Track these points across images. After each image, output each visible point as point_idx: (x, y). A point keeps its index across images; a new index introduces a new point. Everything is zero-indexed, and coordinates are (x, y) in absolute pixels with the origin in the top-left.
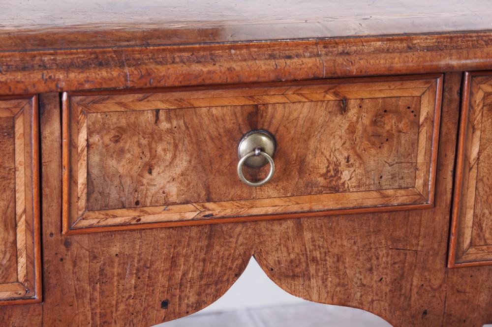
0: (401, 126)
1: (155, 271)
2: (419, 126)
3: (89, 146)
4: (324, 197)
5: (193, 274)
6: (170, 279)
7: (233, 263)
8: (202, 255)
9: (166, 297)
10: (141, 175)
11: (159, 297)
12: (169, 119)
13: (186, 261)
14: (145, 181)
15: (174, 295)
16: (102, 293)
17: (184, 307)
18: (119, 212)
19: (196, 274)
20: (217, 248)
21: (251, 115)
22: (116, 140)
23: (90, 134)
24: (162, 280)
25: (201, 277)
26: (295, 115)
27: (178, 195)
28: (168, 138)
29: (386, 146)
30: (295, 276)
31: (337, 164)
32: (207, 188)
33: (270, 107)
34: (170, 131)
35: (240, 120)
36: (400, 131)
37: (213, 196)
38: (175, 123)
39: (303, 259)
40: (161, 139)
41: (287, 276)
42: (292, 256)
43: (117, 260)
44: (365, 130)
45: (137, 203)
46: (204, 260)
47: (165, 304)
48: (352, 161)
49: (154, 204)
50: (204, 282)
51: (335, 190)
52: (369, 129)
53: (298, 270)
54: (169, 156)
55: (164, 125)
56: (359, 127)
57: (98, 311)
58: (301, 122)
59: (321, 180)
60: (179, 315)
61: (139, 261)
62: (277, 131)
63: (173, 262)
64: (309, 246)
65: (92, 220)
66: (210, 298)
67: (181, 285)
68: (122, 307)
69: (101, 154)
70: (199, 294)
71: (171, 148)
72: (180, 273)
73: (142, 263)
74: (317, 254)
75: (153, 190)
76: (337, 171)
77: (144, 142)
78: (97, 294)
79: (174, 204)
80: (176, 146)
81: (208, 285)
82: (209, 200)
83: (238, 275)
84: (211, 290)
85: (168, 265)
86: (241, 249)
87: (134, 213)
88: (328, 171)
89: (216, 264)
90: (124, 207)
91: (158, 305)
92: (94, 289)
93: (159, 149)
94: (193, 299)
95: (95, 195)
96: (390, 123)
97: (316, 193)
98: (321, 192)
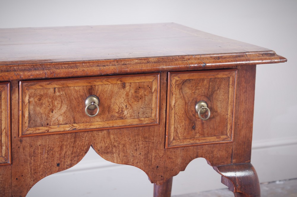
0: (145, 93)
1: (54, 151)
2: (152, 93)
3: (29, 102)
4: (118, 121)
5: (69, 153)
6: (60, 155)
7: (84, 148)
8: (72, 145)
9: (59, 162)
10: (49, 113)
11: (56, 162)
12: (59, 91)
13: (66, 147)
14: (50, 116)
15: (62, 161)
16: (34, 160)
17: (65, 166)
18: (41, 128)
19: (70, 152)
20: (78, 142)
21: (90, 89)
22: (40, 99)
23: (30, 97)
24: (57, 155)
25: (72, 154)
26: (106, 89)
27: (63, 121)
28: (59, 99)
29: (140, 101)
30: (107, 153)
31: (122, 108)
32: (74, 118)
33: (97, 86)
34: (60, 96)
35: (86, 91)
36: (145, 95)
37: (76, 121)
38: (61, 93)
39: (111, 146)
40: (56, 99)
41: (104, 153)
42: (106, 145)
43: (40, 147)
44: (132, 95)
45: (48, 124)
46: (73, 147)
47: (58, 165)
48: (128, 107)
49: (54, 125)
50: (73, 155)
51: (122, 118)
52: (134, 94)
53: (109, 150)
54: (59, 106)
55: (58, 94)
56: (130, 94)
57: (33, 168)
58: (108, 92)
59: (116, 114)
60: (64, 169)
61: (48, 148)
62: (99, 96)
63: (61, 148)
64: (113, 141)
65: (31, 131)
66: (75, 162)
67: (64, 157)
68: (42, 166)
69: (34, 105)
70: (71, 161)
71: (60, 102)
72: (64, 152)
73: (49, 148)
74: (116, 144)
75: (54, 119)
76: (122, 111)
77: (50, 100)
78: (32, 161)
79: (61, 124)
80: (62, 102)
81: (75, 157)
82: (74, 123)
83: (86, 153)
84: (76, 159)
85: (59, 149)
86: (87, 143)
87: (46, 128)
88: (119, 111)
89: (78, 149)
90: (43, 126)
91: (56, 165)
92: (31, 159)
93: (56, 103)
94: (69, 163)
95: (32, 121)
96: (141, 92)
97: (115, 120)
98: (116, 119)
